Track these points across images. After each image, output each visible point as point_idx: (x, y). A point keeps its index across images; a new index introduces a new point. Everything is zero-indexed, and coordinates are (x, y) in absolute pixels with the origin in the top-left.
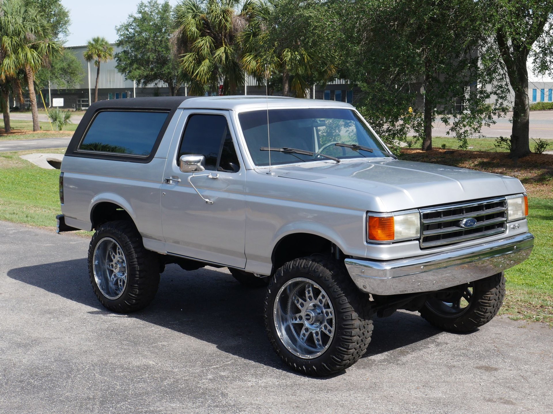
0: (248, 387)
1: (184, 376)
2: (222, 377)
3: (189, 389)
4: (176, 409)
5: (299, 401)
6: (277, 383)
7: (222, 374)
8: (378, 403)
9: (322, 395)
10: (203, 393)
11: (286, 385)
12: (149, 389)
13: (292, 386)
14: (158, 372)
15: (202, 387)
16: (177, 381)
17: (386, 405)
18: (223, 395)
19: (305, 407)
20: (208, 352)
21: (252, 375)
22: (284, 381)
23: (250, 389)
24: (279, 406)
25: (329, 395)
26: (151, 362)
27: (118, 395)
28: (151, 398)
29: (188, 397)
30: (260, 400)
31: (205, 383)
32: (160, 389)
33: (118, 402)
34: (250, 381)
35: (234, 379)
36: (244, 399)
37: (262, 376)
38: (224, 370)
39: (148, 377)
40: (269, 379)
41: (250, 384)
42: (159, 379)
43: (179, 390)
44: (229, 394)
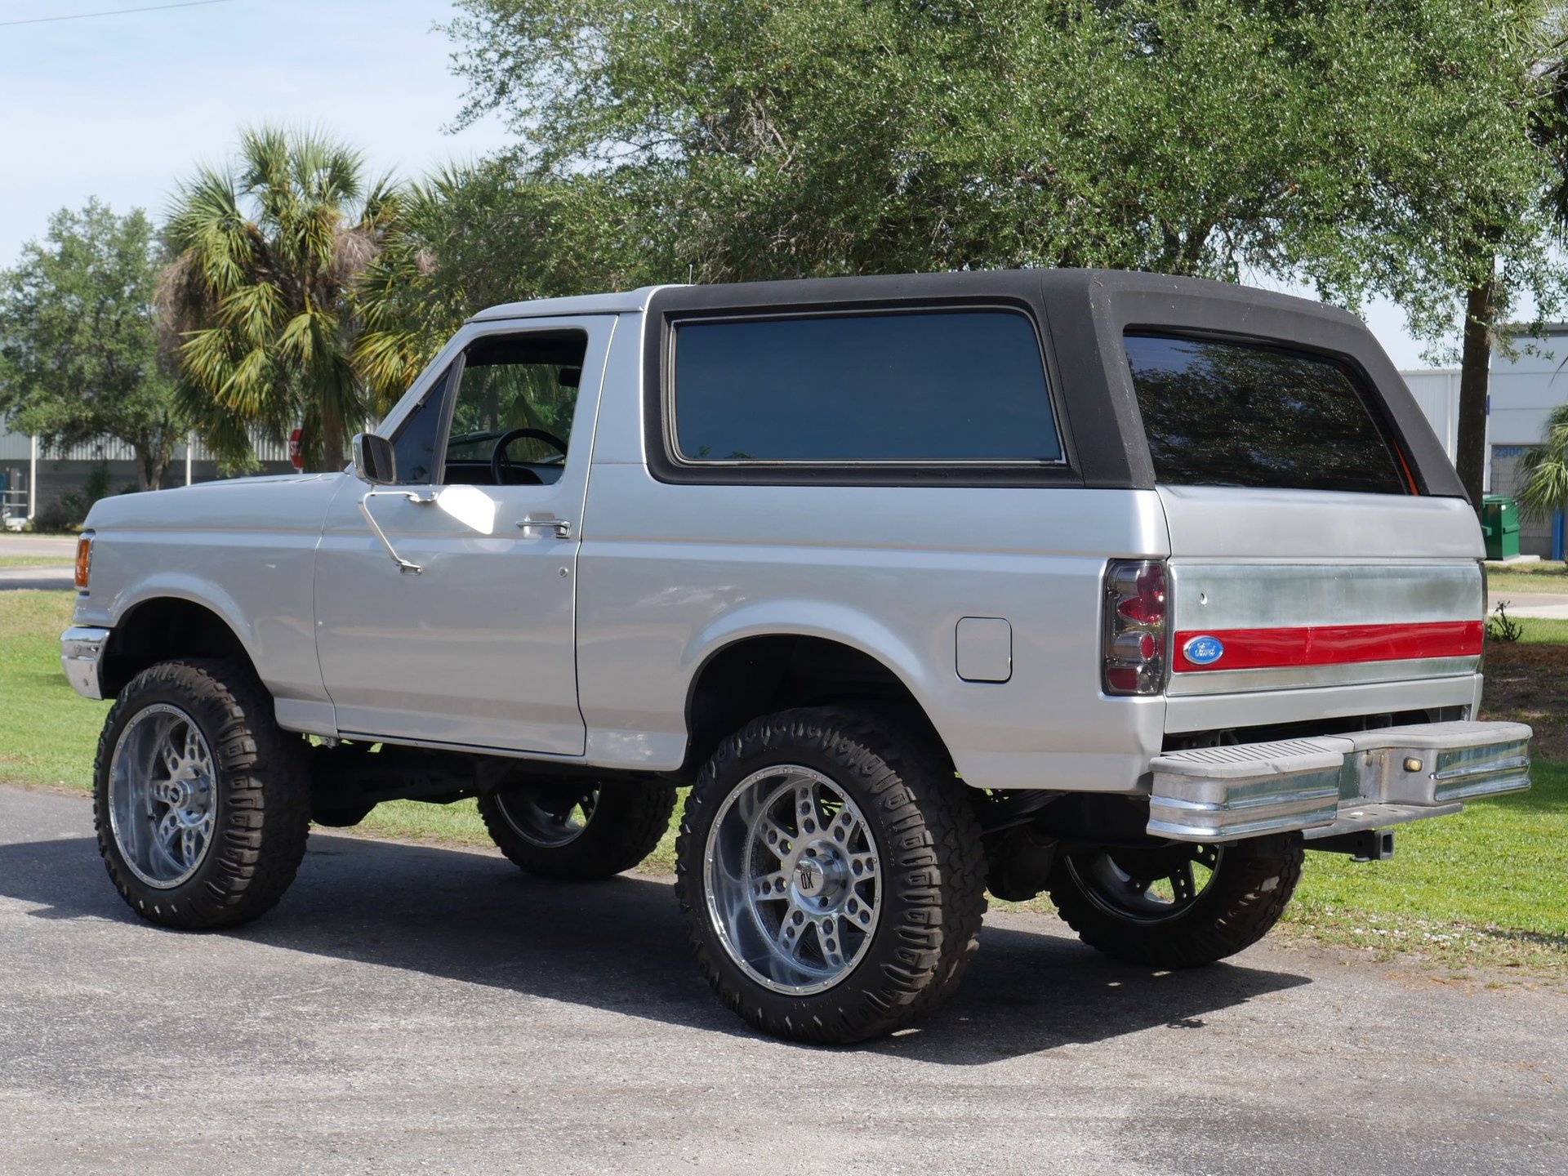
0: (371, 1032)
1: (195, 1014)
2: (297, 1015)
3: (208, 1034)
4: (172, 1067)
5: (509, 1055)
6: (449, 1025)
7: (300, 1008)
8: (719, 1057)
9: (570, 1044)
10: (247, 1041)
11: (475, 1028)
12: (96, 1034)
13: (489, 1029)
14: (121, 1006)
15: (245, 1031)
16: (175, 1021)
17: (740, 1060)
18: (300, 1042)
19: (525, 1063)
20: (259, 975)
21: (383, 1010)
22: (469, 1021)
23: (378, 1035)
24: (455, 1062)
25: (587, 1044)
26: (100, 991)
27: (10, 1046)
28: (104, 1049)
29: (206, 1049)
30: (405, 1051)
31: (251, 1024)
32: (126, 1035)
33: (12, 1057)
34: (377, 1021)
35: (334, 1018)
36: (356, 1050)
37: (408, 1012)
38: (305, 1003)
39: (93, 1015)
40: (429, 1017)
41: (375, 1026)
42: (124, 1018)
43: (181, 1036)
44: (318, 1042)
